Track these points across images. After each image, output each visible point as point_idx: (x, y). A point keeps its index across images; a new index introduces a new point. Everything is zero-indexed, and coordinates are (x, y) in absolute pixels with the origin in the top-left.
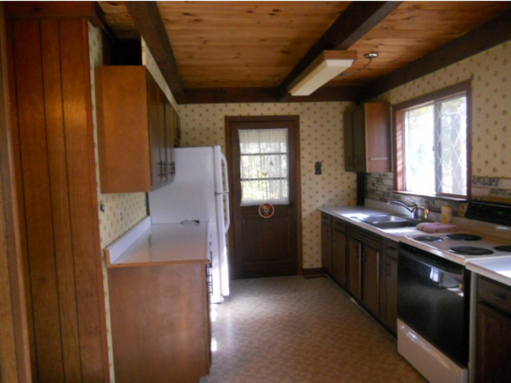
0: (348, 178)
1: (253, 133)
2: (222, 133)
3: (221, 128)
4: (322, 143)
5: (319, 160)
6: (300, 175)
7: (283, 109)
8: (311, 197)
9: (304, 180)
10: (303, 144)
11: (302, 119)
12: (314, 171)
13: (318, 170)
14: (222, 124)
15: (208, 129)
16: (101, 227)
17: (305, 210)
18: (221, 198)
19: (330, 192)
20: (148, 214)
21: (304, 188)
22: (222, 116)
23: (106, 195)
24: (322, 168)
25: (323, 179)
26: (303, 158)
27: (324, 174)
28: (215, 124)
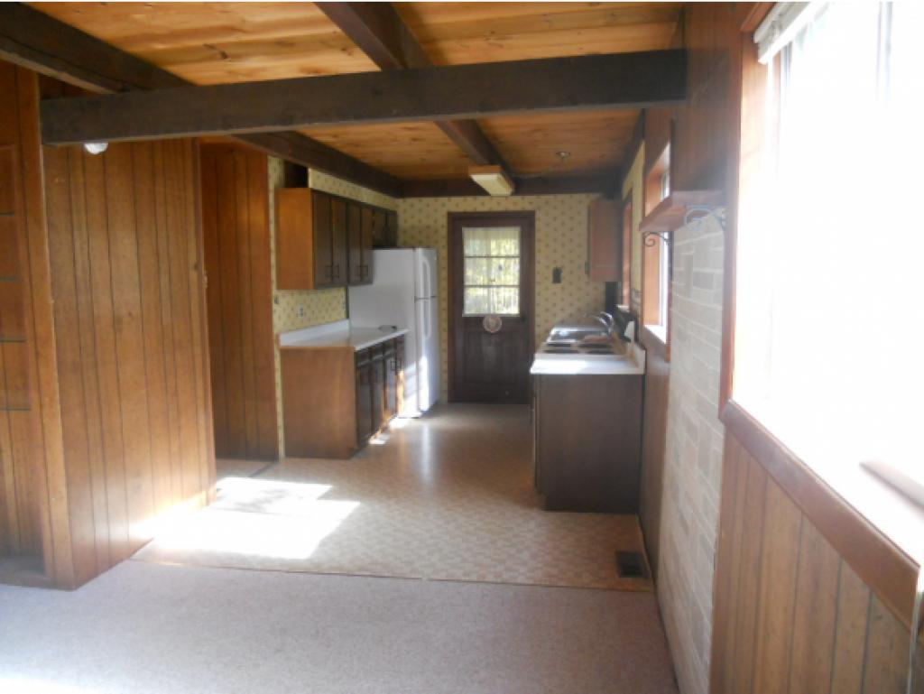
0: (596, 289)
1: (480, 231)
2: (444, 232)
3: (443, 226)
4: (563, 245)
5: (558, 265)
6: (534, 282)
7: (515, 204)
8: (547, 310)
9: (538, 289)
10: (538, 246)
11: (538, 215)
12: (551, 279)
13: (557, 276)
14: (443, 221)
15: (428, 227)
16: (275, 317)
17: (539, 326)
18: (421, 303)
19: (571, 305)
20: (348, 316)
21: (538, 299)
22: (444, 211)
23: (283, 292)
24: (563, 275)
25: (563, 289)
26: (539, 262)
27: (564, 283)
28: (436, 221)
